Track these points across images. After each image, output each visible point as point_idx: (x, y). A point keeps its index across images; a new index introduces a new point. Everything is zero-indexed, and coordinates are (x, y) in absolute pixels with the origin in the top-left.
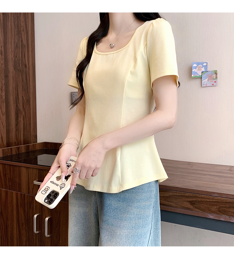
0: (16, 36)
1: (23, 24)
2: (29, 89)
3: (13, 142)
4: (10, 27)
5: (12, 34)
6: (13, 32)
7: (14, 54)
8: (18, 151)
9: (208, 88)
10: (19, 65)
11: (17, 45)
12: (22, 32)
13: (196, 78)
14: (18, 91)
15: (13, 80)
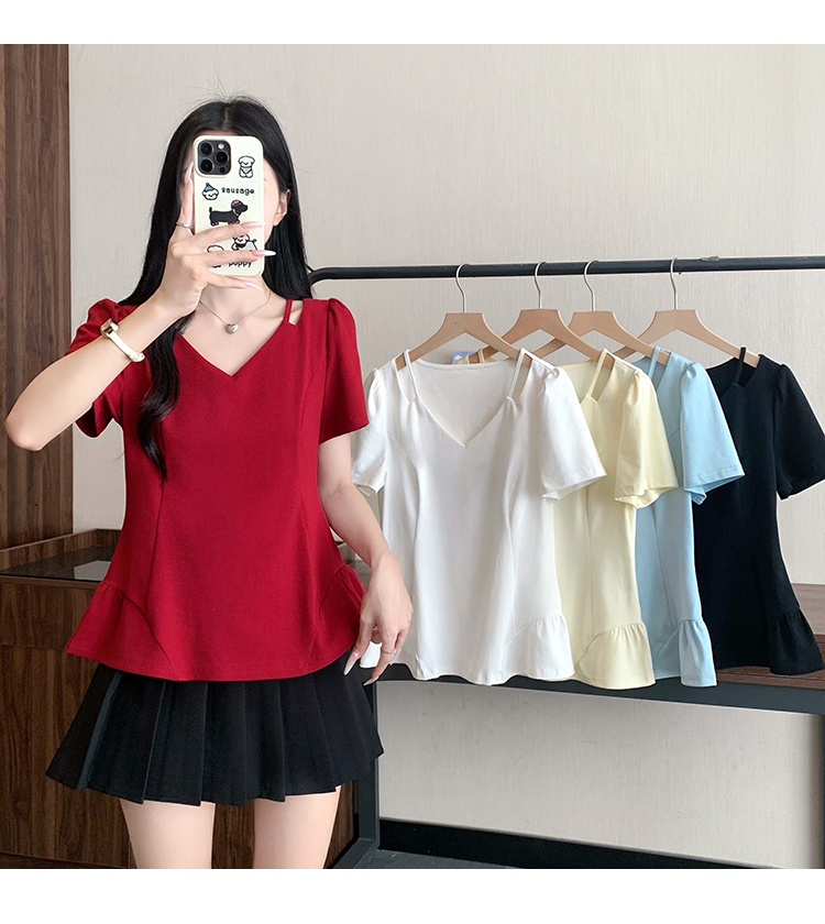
0: (32, 270)
1: (46, 237)
4: (19, 250)
5: (23, 265)
6: (26, 260)
7: (27, 313)
8: (41, 554)
10: (37, 339)
11: (33, 292)
12: (45, 257)
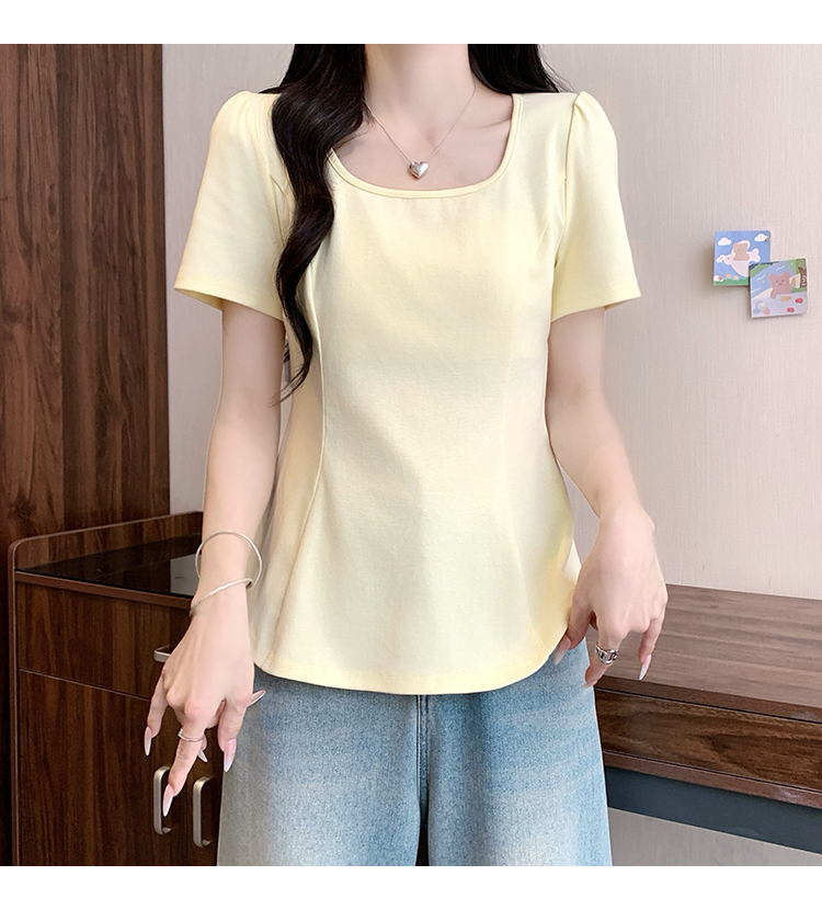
0: (101, 151)
1: (125, 109)
2: (143, 331)
3: (89, 511)
4: (80, 121)
5: (88, 143)
7: (94, 211)
8: (105, 543)
9: (774, 321)
10: (111, 249)
11: (104, 182)
12: (123, 136)
13: (728, 287)
14: (105, 336)
15: (90, 299)
